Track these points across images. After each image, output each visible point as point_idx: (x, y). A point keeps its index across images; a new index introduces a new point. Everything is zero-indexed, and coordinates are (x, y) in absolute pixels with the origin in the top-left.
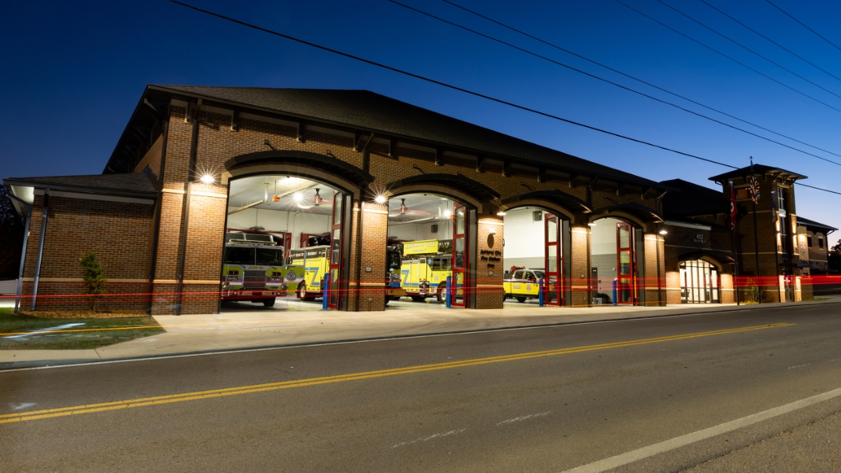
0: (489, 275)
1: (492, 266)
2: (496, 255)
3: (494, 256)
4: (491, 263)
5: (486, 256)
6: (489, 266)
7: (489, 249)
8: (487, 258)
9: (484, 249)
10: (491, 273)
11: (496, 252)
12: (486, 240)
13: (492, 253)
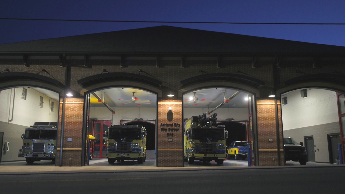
0: (169, 142)
1: (172, 135)
2: (176, 126)
3: (173, 127)
4: (171, 132)
5: (165, 127)
6: (168, 134)
7: (169, 123)
8: (166, 129)
9: (163, 122)
10: (170, 140)
11: (175, 124)
12: (166, 116)
13: (172, 125)
